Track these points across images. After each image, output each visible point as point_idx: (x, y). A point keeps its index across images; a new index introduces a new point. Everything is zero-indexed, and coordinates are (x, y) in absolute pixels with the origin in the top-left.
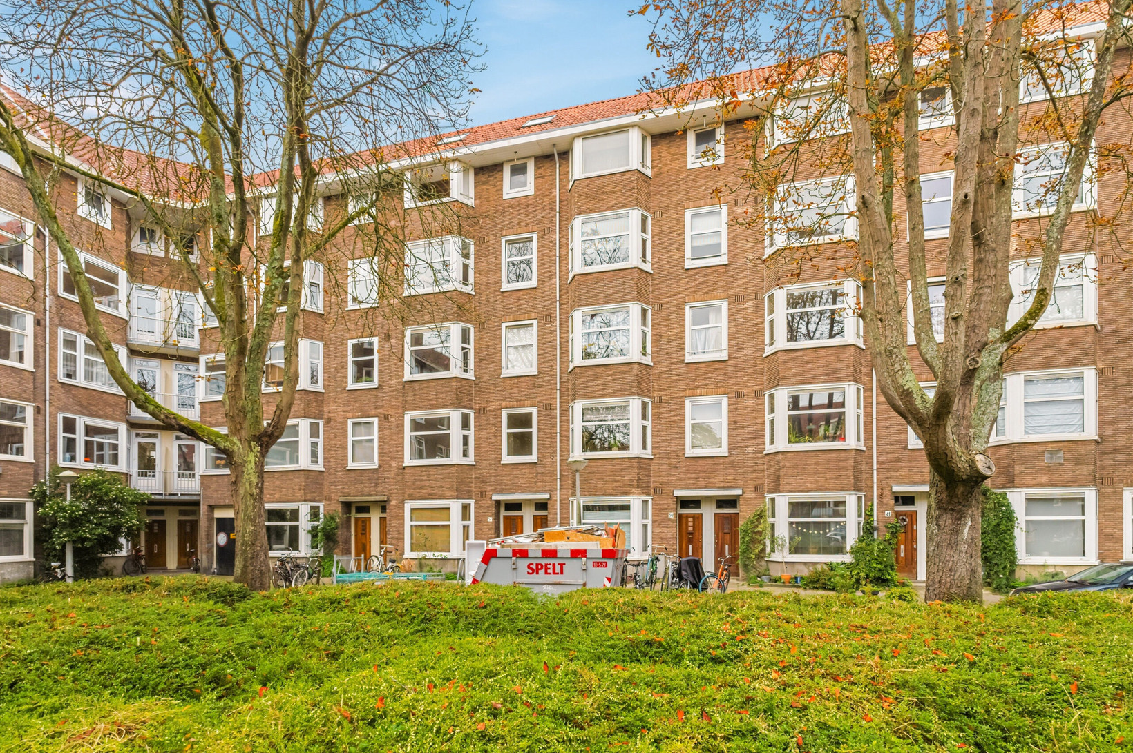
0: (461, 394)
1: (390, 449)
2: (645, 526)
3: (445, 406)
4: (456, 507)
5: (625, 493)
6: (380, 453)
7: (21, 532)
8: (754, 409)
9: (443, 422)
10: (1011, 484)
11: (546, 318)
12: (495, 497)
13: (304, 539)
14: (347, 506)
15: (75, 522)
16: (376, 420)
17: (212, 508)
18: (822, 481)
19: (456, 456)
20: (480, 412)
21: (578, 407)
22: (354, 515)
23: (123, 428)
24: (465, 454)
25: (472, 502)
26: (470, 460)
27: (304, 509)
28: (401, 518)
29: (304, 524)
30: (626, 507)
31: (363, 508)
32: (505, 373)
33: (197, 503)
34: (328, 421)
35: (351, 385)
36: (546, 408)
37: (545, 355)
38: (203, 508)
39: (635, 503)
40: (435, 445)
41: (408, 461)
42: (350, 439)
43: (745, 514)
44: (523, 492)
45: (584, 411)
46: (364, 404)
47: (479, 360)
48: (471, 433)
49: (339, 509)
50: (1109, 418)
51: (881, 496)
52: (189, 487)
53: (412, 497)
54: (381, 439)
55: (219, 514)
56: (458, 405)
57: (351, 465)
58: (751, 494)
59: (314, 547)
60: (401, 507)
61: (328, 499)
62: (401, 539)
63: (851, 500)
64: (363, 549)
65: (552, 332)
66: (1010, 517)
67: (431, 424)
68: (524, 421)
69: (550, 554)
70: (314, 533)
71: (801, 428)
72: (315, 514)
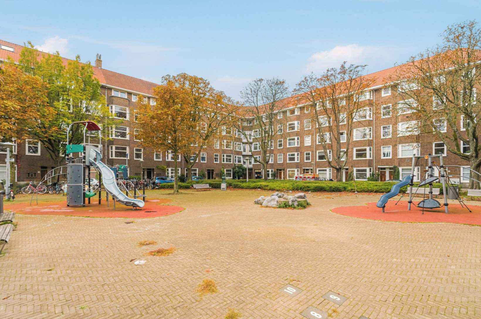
0: (297, 149)
1: (285, 160)
2: (330, 174)
3: (294, 152)
4: (296, 170)
5: (326, 167)
6: (283, 160)
7: (231, 174)
8: (351, 151)
9: (294, 155)
10: (399, 166)
11: (312, 135)
12: (303, 168)
13: (270, 176)
14: (277, 170)
15: (238, 172)
16: (282, 154)
17: (255, 170)
18: (362, 165)
19: (296, 161)
20: (301, 153)
21: (317, 152)
22: (279, 171)
23: (242, 157)
24: (298, 160)
25: (299, 169)
26: (299, 161)
27: (270, 170)
28: (287, 172)
29: (270, 173)
30: (326, 170)
31: (280, 170)
32: (305, 145)
33: (252, 169)
34: (274, 154)
35: (278, 148)
36: (313, 152)
37: (312, 142)
38: (253, 170)
39: (328, 169)
40: (292, 159)
41: (288, 162)
42: (278, 157)
43: (349, 171)
44: (309, 167)
45: (319, 152)
46: (280, 151)
47: (301, 143)
48: (299, 157)
49: (276, 170)
50: (423, 152)
51: (376, 168)
52: (251, 166)
53: (288, 168)
54: (283, 158)
55: (256, 171)
56: (296, 151)
57: (278, 162)
58: (350, 168)
59: (272, 177)
60: (287, 170)
61: (274, 168)
62: (287, 176)
63: (368, 169)
64: (280, 178)
65: (314, 138)
66: (398, 172)
67: (292, 155)
68: (309, 154)
69: (305, 177)
70: (272, 174)
71: (358, 155)
72: (272, 171)
